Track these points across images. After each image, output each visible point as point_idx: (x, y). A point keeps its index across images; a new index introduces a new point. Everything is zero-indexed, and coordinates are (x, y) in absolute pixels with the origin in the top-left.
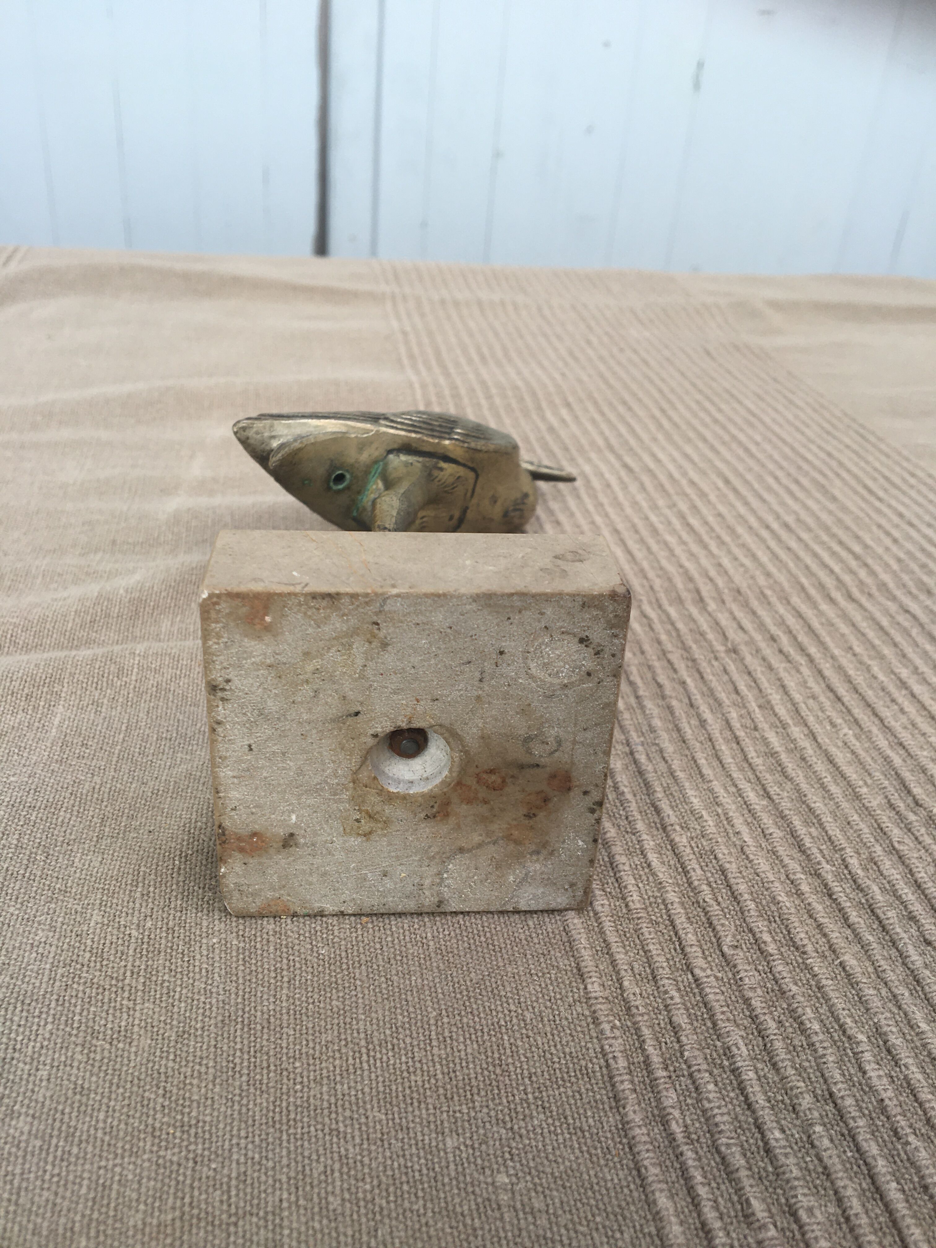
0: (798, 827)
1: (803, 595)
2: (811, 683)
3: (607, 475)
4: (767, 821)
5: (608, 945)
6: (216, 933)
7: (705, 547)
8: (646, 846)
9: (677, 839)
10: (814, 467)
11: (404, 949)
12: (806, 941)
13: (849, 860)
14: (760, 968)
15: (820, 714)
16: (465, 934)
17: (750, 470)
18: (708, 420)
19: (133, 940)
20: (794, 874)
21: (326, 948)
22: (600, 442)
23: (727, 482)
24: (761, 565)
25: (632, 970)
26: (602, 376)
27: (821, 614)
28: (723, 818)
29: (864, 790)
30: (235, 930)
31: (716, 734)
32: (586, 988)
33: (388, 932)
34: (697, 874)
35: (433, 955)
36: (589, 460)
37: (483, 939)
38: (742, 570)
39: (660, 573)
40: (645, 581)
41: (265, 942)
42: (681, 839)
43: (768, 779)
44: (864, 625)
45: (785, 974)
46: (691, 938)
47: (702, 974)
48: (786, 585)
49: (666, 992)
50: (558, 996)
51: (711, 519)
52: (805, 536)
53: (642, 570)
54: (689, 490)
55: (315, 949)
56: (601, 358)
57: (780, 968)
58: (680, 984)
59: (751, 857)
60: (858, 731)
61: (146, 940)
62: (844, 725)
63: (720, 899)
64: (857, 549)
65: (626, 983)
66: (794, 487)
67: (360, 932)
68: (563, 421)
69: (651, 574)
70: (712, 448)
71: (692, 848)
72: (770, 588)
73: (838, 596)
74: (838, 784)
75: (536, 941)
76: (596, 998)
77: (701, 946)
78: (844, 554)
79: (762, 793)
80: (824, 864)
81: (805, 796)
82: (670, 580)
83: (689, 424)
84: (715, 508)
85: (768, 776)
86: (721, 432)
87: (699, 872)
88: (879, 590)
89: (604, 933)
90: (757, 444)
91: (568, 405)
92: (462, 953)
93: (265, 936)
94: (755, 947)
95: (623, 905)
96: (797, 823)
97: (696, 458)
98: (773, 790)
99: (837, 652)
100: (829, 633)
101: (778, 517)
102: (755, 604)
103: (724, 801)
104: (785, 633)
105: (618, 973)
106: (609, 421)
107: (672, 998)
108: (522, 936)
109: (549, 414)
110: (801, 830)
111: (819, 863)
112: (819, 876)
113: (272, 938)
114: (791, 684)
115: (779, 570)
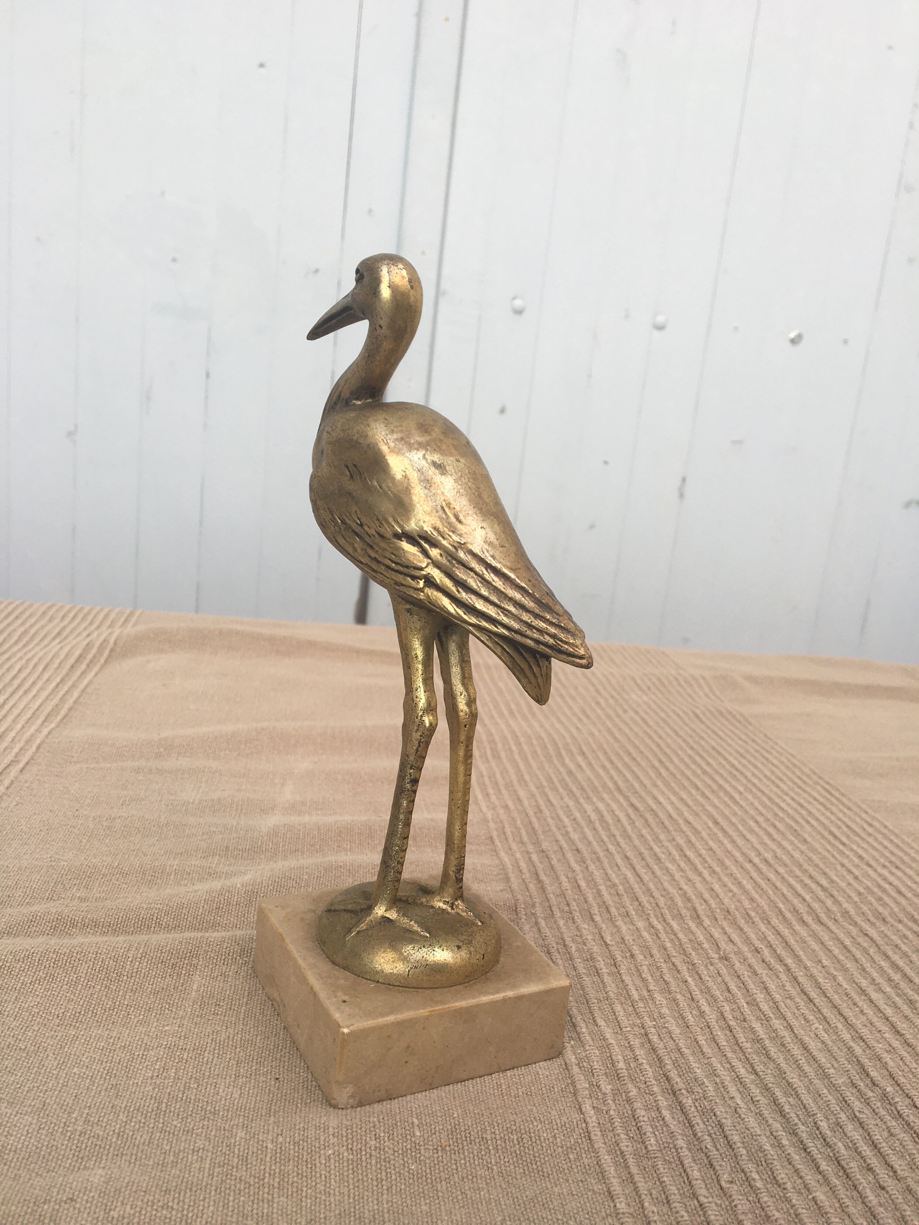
0: (779, 1097)
1: (780, 918)
2: (788, 986)
3: (617, 812)
4: (756, 1091)
5: (632, 1177)
6: (331, 1146)
7: (700, 874)
8: (661, 1104)
9: (684, 1101)
10: (788, 815)
11: (474, 1171)
12: (785, 1180)
13: (819, 1123)
14: (751, 1199)
15: (796, 1011)
16: (520, 1162)
17: (735, 814)
18: (699, 772)
19: (269, 1150)
20: (777, 1131)
21: (415, 1164)
22: (611, 785)
23: (716, 823)
24: (746, 892)
25: (651, 1195)
26: (609, 731)
27: (795, 933)
28: (720, 1086)
29: (832, 1071)
30: (345, 1144)
31: (713, 1023)
32: (615, 1206)
33: (462, 1156)
34: (700, 1127)
35: (496, 1177)
36: (602, 799)
37: (535, 1167)
38: (730, 894)
39: (664, 893)
40: (651, 899)
41: (368, 1156)
42: (688, 1102)
43: (755, 1059)
44: (830, 944)
45: (769, 1203)
46: (696, 1174)
47: (705, 1200)
48: (766, 907)
49: (677, 1212)
50: (594, 1211)
51: (703, 852)
52: (781, 870)
53: (649, 890)
54: (685, 828)
55: (406, 1165)
56: (609, 717)
57: (765, 1199)
58: (689, 1207)
59: (743, 1116)
60: (827, 1026)
61: (278, 1150)
62: (815, 1021)
63: (719, 1147)
64: (824, 882)
65: (646, 1204)
66: (771, 830)
67: (440, 1154)
68: (580, 766)
69: (656, 894)
70: (703, 795)
71: (697, 1108)
72: (754, 910)
73: (809, 919)
74: (811, 1066)
75: (575, 1170)
76: (623, 1214)
77: (704, 1181)
78: (813, 886)
79: (750, 1070)
80: (800, 1125)
81: (785, 1073)
82: (672, 899)
83: (683, 773)
84: (707, 844)
85: (755, 1057)
86: (710, 782)
87: (702, 1126)
88: (842, 916)
89: (628, 1167)
90: (741, 793)
91: (583, 754)
92: (518, 1177)
93: (368, 1150)
94: (746, 1183)
95: (643, 1148)
96: (778, 1093)
97: (690, 803)
98: (759, 1068)
99: (809, 964)
100: (802, 948)
101: (759, 854)
102: (742, 922)
103: (721, 1073)
104: (767, 947)
105: (640, 1197)
106: (617, 769)
107: (682, 1217)
108: (565, 1166)
109: (567, 761)
110: (782, 1100)
111: (796, 1124)
112: (796, 1135)
113: (373, 1153)
114: (772, 986)
115: (761, 897)
